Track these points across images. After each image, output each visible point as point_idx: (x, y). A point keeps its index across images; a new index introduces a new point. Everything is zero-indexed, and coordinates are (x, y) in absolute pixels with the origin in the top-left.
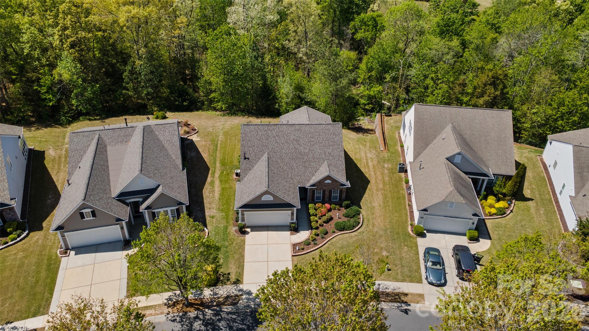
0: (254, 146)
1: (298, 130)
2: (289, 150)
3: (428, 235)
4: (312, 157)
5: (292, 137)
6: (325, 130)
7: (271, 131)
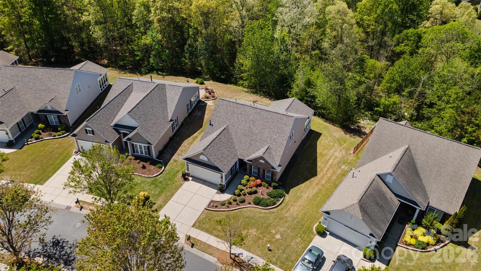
0: (221, 117)
1: (258, 114)
2: (245, 127)
3: (329, 237)
4: (259, 138)
5: (251, 117)
6: (279, 119)
7: (238, 109)
